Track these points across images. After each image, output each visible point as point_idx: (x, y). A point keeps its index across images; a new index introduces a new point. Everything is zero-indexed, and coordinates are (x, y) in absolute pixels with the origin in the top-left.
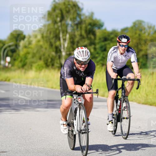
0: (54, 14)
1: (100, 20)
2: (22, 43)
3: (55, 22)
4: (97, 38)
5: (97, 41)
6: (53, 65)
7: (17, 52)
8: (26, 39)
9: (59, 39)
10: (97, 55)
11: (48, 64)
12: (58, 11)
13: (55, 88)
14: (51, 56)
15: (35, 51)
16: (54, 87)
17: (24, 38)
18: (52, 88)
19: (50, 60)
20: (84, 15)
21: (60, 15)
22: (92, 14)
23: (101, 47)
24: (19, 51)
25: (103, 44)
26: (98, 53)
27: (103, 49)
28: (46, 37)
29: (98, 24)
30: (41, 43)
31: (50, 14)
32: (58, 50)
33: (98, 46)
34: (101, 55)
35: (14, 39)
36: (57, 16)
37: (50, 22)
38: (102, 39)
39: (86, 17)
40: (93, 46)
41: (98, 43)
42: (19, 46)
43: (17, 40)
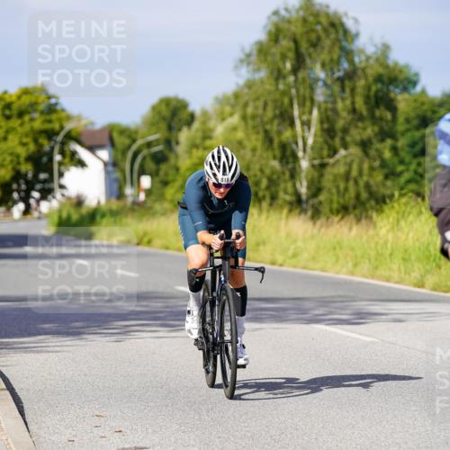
0: (276, 51)
1: (407, 66)
2: (184, 136)
3: (278, 75)
4: (401, 119)
5: (401, 127)
6: (274, 198)
7: (172, 161)
8: (196, 125)
9: (292, 124)
10: (400, 168)
11: (261, 194)
12: (286, 43)
13: (281, 265)
14: (268, 171)
16: (280, 259)
17: (191, 118)
19: (264, 183)
20: (362, 51)
21: (291, 55)
22: (386, 48)
23: (413, 145)
24: (177, 156)
25: (417, 134)
26: (402, 162)
27: (418, 148)
28: (254, 117)
29: (401, 77)
30: (240, 135)
31: (262, 50)
32: (287, 155)
33: (402, 142)
34: (413, 167)
35: (163, 126)
36: (284, 57)
37: (263, 74)
38: (415, 122)
39: (368, 58)
40: (389, 142)
41: (403, 134)
42: (177, 143)
43: (170, 128)
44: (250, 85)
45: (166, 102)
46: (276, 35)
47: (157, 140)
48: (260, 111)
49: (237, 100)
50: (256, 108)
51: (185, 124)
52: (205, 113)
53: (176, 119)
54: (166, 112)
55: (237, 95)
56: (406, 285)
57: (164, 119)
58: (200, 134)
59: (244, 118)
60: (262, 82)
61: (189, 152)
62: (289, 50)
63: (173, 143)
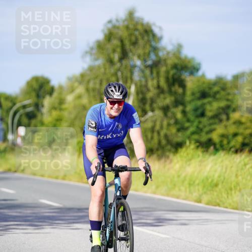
0: (109, 47)
1: (193, 59)
2: (47, 102)
3: (111, 62)
4: (188, 93)
5: (188, 98)
7: (39, 117)
8: (55, 95)
10: (187, 125)
12: (116, 42)
15: (73, 116)
17: (51, 91)
20: (164, 49)
21: (119, 50)
22: (180, 47)
23: (196, 110)
24: (42, 114)
25: (199, 103)
26: (188, 121)
27: (199, 112)
28: (94, 90)
29: (189, 65)
30: (85, 101)
31: (100, 46)
33: (189, 108)
34: (196, 124)
35: (34, 94)
36: (114, 51)
37: (100, 62)
38: (198, 95)
39: (168, 53)
40: (180, 108)
41: (190, 102)
42: (43, 106)
43: (38, 96)
44: (91, 69)
45: (36, 79)
46: (109, 36)
47: (30, 104)
48: (98, 86)
49: (83, 78)
50: (95, 83)
51: (48, 93)
52: (61, 87)
53: (42, 91)
54: (36, 86)
55: (82, 75)
56: (189, 200)
57: (35, 90)
58: (57, 101)
59: (87, 90)
60: (99, 67)
61: (50, 111)
62: (117, 46)
63: (40, 106)
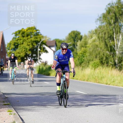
2: (79, 43)
3: (110, 24)
6: (107, 63)
7: (75, 51)
8: (83, 40)
9: (113, 40)
11: (103, 62)
12: (112, 14)
13: (109, 85)
14: (105, 55)
16: (109, 83)
17: (81, 38)
18: (107, 84)
19: (104, 59)
21: (114, 18)
24: (77, 49)
28: (102, 37)
30: (97, 43)
31: (104, 16)
32: (112, 50)
35: (72, 39)
36: (111, 19)
37: (104, 24)
42: (77, 46)
43: (74, 41)
44: (100, 27)
45: (73, 32)
46: (109, 11)
47: (70, 44)
48: (104, 36)
50: (102, 34)
51: (79, 40)
52: (85, 36)
53: (77, 38)
54: (73, 36)
55: (96, 31)
58: (84, 43)
60: (104, 26)
61: (81, 48)
62: (113, 16)
63: (76, 46)
